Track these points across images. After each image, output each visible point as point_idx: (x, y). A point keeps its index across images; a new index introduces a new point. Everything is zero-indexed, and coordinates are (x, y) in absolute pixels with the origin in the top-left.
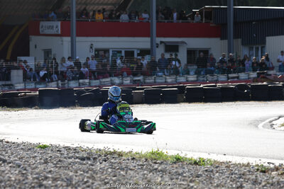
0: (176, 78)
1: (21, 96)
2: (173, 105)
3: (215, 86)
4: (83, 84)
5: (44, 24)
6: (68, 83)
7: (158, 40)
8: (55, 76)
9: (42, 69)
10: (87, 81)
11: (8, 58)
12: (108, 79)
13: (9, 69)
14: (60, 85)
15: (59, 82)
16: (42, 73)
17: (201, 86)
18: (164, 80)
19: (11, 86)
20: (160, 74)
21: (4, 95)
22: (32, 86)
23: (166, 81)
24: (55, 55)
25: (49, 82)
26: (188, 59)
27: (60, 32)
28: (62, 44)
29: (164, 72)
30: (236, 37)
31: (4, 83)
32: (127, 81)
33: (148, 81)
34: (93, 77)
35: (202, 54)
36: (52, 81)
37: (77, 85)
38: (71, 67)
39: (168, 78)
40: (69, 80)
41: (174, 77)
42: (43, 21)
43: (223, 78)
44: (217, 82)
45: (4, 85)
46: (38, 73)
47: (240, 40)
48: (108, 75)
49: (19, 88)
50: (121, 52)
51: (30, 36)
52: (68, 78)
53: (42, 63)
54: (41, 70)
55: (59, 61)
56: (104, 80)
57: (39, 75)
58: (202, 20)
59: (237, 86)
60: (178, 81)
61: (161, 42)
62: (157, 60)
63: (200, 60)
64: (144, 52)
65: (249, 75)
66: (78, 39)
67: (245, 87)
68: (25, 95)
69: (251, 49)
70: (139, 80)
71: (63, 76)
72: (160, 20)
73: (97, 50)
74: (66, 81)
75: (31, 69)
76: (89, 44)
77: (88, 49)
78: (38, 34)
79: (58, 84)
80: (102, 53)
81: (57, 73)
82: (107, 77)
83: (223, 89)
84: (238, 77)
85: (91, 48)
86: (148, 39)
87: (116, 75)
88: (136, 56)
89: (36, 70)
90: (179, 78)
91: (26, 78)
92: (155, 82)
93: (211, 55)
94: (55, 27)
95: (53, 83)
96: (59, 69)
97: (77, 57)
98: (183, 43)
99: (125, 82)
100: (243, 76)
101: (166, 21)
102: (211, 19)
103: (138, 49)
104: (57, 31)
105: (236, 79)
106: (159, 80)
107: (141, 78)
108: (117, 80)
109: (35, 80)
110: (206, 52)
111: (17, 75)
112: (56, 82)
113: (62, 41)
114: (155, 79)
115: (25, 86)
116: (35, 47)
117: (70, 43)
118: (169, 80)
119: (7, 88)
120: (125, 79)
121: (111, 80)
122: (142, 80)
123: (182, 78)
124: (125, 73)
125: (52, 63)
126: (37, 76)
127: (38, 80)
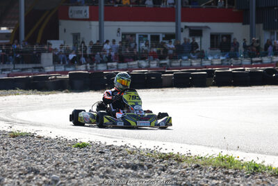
0: (201, 61)
1: (51, 79)
2: (203, 89)
3: (244, 70)
4: (111, 67)
5: (73, 9)
6: (96, 66)
7: (183, 24)
9: (70, 52)
10: (115, 64)
11: (38, 41)
12: (136, 63)
13: (40, 52)
14: (89, 68)
15: (88, 65)
16: (71, 56)
17: (230, 70)
18: (189, 64)
19: (41, 69)
20: (185, 58)
21: (35, 78)
22: (62, 68)
23: (192, 64)
24: (83, 38)
25: (78, 65)
26: (211, 42)
27: (88, 17)
28: (90, 28)
30: (258, 22)
31: (34, 65)
32: (154, 64)
33: (173, 64)
35: (225, 38)
36: (80, 64)
37: (105, 68)
39: (193, 61)
40: (98, 63)
41: (199, 61)
42: (72, 5)
43: (247, 61)
44: (240, 65)
45: (35, 68)
46: (68, 56)
47: (261, 25)
49: (47, 71)
50: (146, 36)
51: (60, 21)
52: (96, 62)
53: (71, 46)
54: (70, 54)
56: (131, 63)
57: (68, 59)
58: (225, 5)
59: (266, 70)
60: (203, 65)
61: (186, 27)
63: (223, 44)
64: (169, 37)
65: (272, 59)
66: (106, 23)
67: (273, 71)
68: (56, 78)
69: (272, 34)
70: (165, 64)
71: (91, 60)
72: (184, 6)
73: (124, 34)
74: (95, 64)
76: (117, 28)
77: (115, 33)
78: (67, 18)
79: (86, 67)
80: (128, 37)
81: (85, 56)
82: (134, 60)
83: (251, 73)
84: (261, 61)
85: (118, 32)
86: (173, 24)
87: (143, 59)
88: (161, 40)
90: (203, 62)
91: (56, 60)
92: (181, 65)
93: (235, 39)
94: (84, 11)
95: (82, 66)
96: (88, 53)
98: (207, 27)
99: (152, 65)
100: (266, 60)
101: (190, 6)
102: (233, 5)
103: (163, 33)
104: (86, 16)
105: (259, 63)
106: (185, 64)
107: (167, 61)
108: (144, 64)
109: (64, 63)
110: (229, 36)
111: (47, 58)
112: (84, 66)
113: (91, 25)
114: (181, 63)
115: (55, 69)
116: (65, 30)
117: (98, 28)
118: (195, 63)
119: (37, 71)
120: (151, 62)
121: (138, 64)
122: (168, 64)
123: (207, 62)
124: (151, 57)
125: (81, 47)
126: (66, 59)
127: (67, 63)
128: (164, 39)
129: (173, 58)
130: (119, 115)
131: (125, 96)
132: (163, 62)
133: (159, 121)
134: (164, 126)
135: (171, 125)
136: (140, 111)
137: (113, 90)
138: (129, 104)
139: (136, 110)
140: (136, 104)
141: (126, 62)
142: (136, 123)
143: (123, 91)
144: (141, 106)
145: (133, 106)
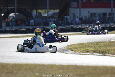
28: (77, 11)
50: (101, 14)
76: (88, 11)
104: (75, 6)
128: (108, 15)
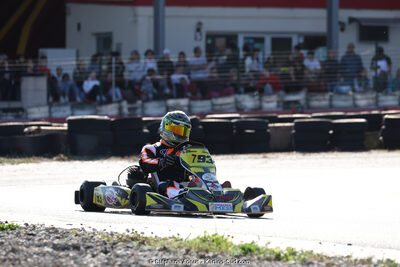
0: (377, 98)
1: (30, 133)
6: (143, 107)
7: (344, 14)
8: (115, 92)
10: (184, 102)
11: (21, 50)
12: (230, 100)
13: (19, 74)
14: (125, 110)
15: (125, 104)
16: (89, 85)
18: (349, 103)
19: (19, 113)
20: (345, 88)
22: (66, 111)
23: (356, 104)
24: (119, 45)
25: (102, 103)
28: (136, 21)
29: (352, 85)
31: (5, 105)
32: (271, 103)
33: (315, 103)
34: (199, 95)
36: (109, 101)
38: (151, 72)
39: (358, 96)
41: (374, 95)
45: (6, 111)
46: (80, 84)
48: (232, 89)
49: (37, 116)
50: (263, 40)
51: (68, 5)
52: (144, 97)
54: (86, 78)
55: (125, 59)
56: (220, 101)
57: (82, 90)
60: (381, 104)
61: (351, 20)
62: (339, 59)
66: (170, 11)
68: (40, 130)
70: (296, 102)
73: (211, 36)
74: (139, 102)
75: (66, 76)
76: (194, 22)
77: (192, 33)
79: (120, 109)
81: (121, 84)
82: (227, 94)
85: (198, 30)
86: (323, 12)
89: (74, 78)
90: (382, 98)
91: (54, 94)
92: (331, 106)
95: (110, 106)
96: (127, 76)
97: (166, 51)
98: (398, 21)
99: (265, 106)
103: (299, 34)
106: (338, 102)
107: (300, 97)
108: (248, 101)
109: (72, 98)
111: (34, 89)
112: (117, 105)
113: (135, 16)
114: (331, 100)
115: (50, 112)
116: (79, 27)
117: (152, 21)
118: (362, 101)
119: (10, 116)
120: (266, 98)
121: (236, 102)
122: (303, 102)
123: (390, 98)
124: (268, 87)
125: (110, 63)
126: (77, 90)
127: (79, 99)
129: (315, 89)
130: (173, 192)
131: (184, 156)
132: (292, 98)
133: (249, 203)
134: (258, 211)
135: (271, 210)
136: (214, 183)
137: (158, 144)
138: (193, 170)
139: (206, 182)
140: (207, 170)
141: (209, 98)
142: (208, 206)
143: (178, 147)
144: (214, 174)
145: (200, 174)
